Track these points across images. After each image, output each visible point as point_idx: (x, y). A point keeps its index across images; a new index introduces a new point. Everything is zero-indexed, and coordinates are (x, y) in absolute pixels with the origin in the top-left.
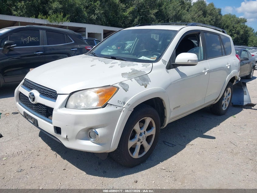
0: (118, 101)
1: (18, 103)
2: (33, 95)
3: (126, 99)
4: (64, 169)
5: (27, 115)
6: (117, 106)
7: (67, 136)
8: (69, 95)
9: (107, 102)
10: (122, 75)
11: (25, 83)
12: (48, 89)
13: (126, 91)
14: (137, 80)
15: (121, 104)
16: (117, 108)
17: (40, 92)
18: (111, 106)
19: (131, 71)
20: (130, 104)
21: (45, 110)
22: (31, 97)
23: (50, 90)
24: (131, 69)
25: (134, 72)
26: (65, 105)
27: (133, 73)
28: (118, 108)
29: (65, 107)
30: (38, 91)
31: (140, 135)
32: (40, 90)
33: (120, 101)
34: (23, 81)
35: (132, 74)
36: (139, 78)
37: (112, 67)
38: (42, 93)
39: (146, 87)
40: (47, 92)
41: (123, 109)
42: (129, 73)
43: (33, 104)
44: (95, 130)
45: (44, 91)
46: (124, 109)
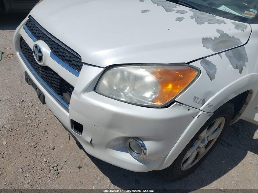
0: (195, 97)
1: (18, 53)
2: (40, 51)
3: (209, 94)
4: (80, 168)
5: (29, 80)
6: (189, 107)
7: (91, 140)
8: (103, 69)
9: (175, 98)
10: (203, 42)
11: (29, 23)
12: (66, 48)
13: (211, 79)
14: (230, 56)
15: (199, 103)
16: (189, 110)
17: (51, 48)
18: (180, 106)
19: (218, 35)
20: (212, 105)
21: (58, 82)
22: (37, 53)
23: (68, 50)
24: (218, 31)
25: (224, 38)
26: (95, 86)
27: (221, 40)
28: (192, 111)
29: (95, 90)
30: (48, 44)
31: (201, 142)
32: (52, 44)
33: (198, 99)
34: (27, 19)
35: (220, 42)
36: (232, 52)
37: (179, 19)
38: (54, 51)
39: (240, 72)
40: (64, 53)
41: (198, 112)
42: (215, 38)
43: (40, 65)
44: (142, 141)
45: (58, 48)
46: (201, 113)
